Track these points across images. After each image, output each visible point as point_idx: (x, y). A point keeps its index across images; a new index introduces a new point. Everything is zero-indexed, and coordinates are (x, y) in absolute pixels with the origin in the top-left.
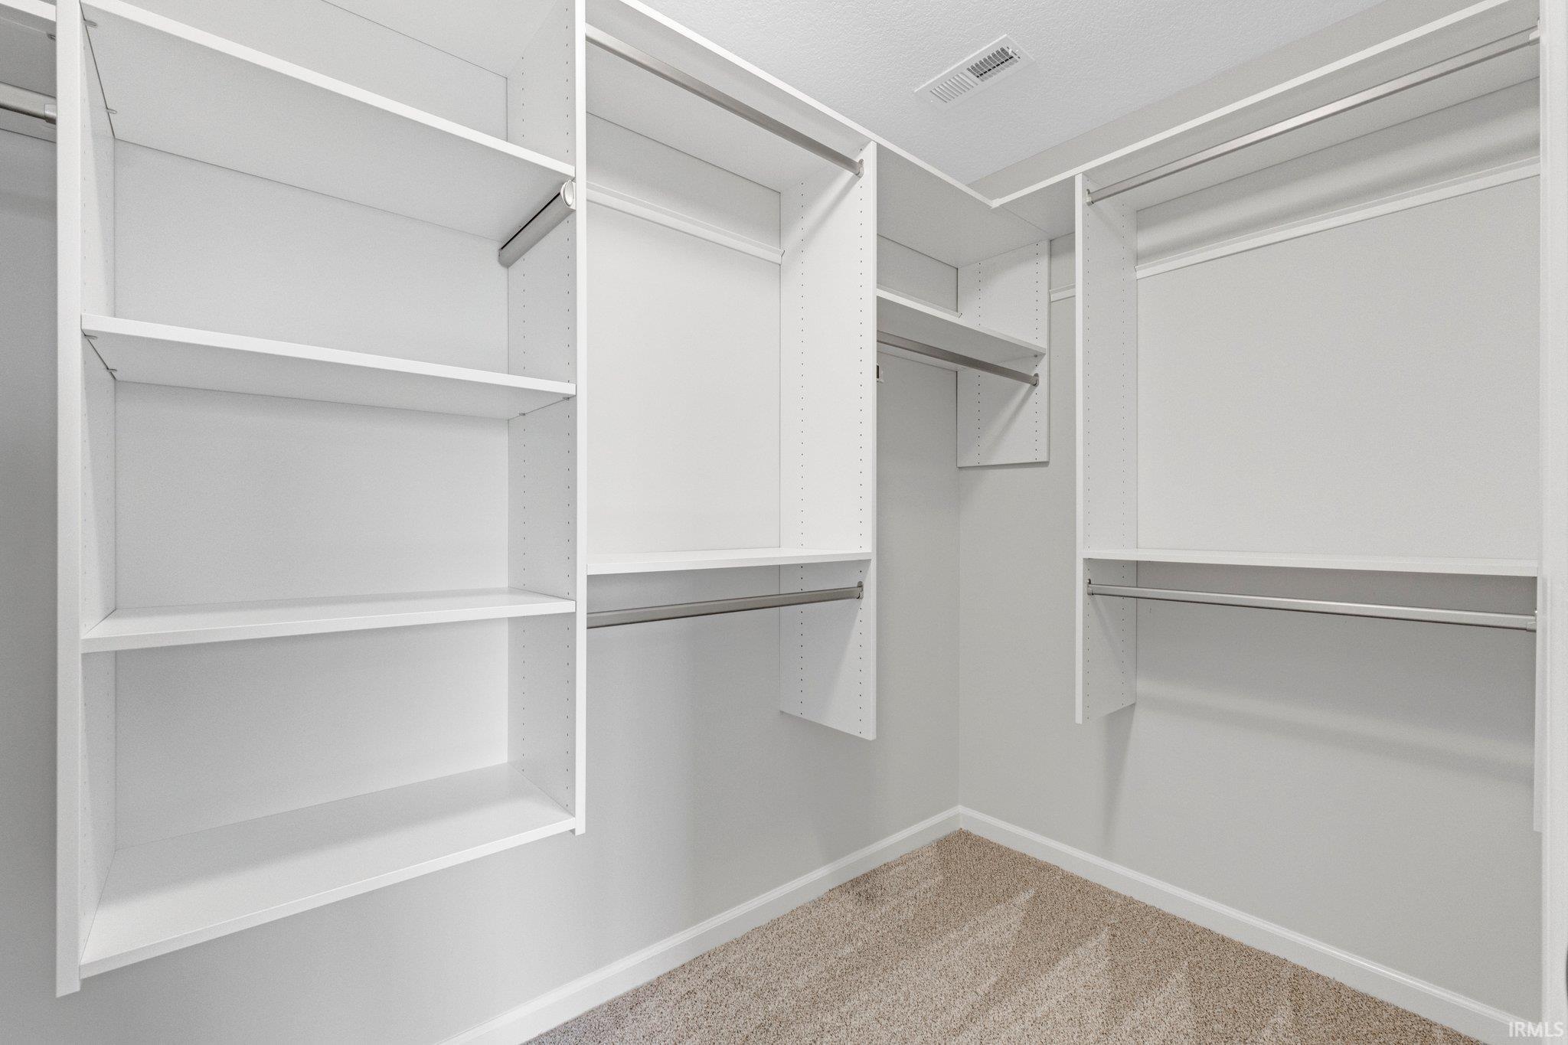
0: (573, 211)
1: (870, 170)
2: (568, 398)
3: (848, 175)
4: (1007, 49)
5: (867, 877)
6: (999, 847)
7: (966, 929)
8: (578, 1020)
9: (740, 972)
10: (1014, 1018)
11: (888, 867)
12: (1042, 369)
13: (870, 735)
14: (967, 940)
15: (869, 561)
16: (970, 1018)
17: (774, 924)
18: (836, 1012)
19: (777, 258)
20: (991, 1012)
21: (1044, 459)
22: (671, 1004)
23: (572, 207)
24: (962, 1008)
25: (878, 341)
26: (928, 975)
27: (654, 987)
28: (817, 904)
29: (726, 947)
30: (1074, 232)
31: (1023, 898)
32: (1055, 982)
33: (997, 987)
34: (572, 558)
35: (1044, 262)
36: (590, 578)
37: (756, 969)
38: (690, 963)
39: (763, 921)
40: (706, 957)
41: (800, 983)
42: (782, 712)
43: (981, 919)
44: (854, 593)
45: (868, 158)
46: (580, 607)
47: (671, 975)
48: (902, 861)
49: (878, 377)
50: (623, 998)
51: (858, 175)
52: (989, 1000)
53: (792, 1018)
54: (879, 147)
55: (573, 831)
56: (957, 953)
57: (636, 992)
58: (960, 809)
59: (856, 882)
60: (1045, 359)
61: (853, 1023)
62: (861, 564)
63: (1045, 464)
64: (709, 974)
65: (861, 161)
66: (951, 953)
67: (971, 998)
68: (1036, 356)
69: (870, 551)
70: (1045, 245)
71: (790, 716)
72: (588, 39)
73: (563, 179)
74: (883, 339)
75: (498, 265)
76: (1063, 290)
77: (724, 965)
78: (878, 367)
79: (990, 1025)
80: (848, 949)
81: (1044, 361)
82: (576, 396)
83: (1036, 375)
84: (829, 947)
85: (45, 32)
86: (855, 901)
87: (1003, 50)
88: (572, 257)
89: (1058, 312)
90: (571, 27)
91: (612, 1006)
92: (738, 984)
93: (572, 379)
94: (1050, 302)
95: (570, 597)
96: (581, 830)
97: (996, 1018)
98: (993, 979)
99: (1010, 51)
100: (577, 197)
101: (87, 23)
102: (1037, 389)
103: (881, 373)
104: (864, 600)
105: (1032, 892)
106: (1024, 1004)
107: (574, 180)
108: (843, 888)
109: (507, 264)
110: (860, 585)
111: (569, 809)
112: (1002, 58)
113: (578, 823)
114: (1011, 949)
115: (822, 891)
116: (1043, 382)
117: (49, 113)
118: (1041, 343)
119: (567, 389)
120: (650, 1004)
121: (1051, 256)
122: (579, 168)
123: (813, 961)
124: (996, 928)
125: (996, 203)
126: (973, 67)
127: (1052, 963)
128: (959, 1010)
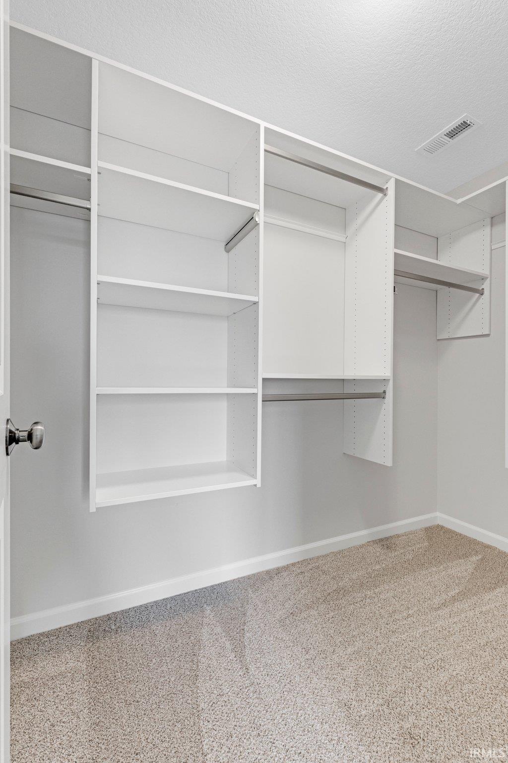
0: (259, 224)
1: (391, 192)
2: (255, 303)
3: (380, 195)
4: (467, 121)
5: (387, 539)
6: (461, 535)
7: (442, 567)
8: (254, 575)
9: (325, 568)
10: (469, 609)
11: (398, 536)
12: (486, 286)
13: (389, 463)
14: (442, 572)
15: (389, 380)
16: (444, 605)
17: (340, 552)
18: (372, 591)
19: (343, 240)
20: (456, 604)
21: (487, 333)
22: (294, 575)
23: (258, 222)
24: (439, 600)
25: (395, 275)
26: (420, 583)
27: (286, 568)
28: (362, 546)
29: (318, 558)
30: (505, 212)
31: (475, 559)
32: (494, 597)
33: (460, 595)
34: (256, 371)
35: (488, 230)
36: (264, 379)
37: (333, 568)
38: (302, 561)
39: (336, 550)
40: (309, 560)
41: (354, 577)
42: (344, 453)
43: (450, 564)
44: (382, 396)
45: (391, 187)
46: (259, 391)
47: (293, 565)
48: (406, 534)
49: (394, 291)
50: (273, 570)
51: (385, 195)
52: (454, 599)
53: (351, 590)
54: (397, 180)
55: (255, 485)
56: (436, 577)
57: (278, 569)
58: (438, 514)
59: (381, 540)
60: (488, 280)
61: (381, 596)
62: (385, 381)
63: (488, 335)
64: (310, 567)
65: (387, 188)
66: (433, 576)
67: (444, 596)
68: (483, 279)
69: (390, 375)
70: (489, 220)
71: (348, 455)
72: (266, 151)
73: (254, 211)
74: (397, 273)
75: (224, 251)
76: (498, 243)
77: (317, 564)
78: (394, 287)
79: (455, 610)
80: (378, 567)
81: (488, 281)
82: (258, 302)
83: (483, 289)
84: (369, 565)
85: (86, 178)
86: (381, 548)
87: (464, 122)
88: (257, 244)
89: (496, 255)
90: (258, 147)
91: (268, 572)
92: (324, 572)
93: (257, 295)
94: (491, 250)
95: (255, 387)
96: (259, 485)
97: (459, 607)
98: (457, 591)
99: (468, 122)
100: (260, 218)
101: (99, 173)
102: (483, 297)
103: (396, 289)
104: (386, 400)
105: (480, 557)
106: (475, 604)
107: (259, 211)
108: (375, 542)
109: (228, 251)
110: (384, 392)
111: (254, 476)
112: (465, 126)
113: (258, 482)
114: (467, 579)
115: (364, 541)
116: (486, 292)
117: (88, 206)
118: (485, 271)
119: (254, 299)
120: (285, 574)
121: (492, 225)
122: (261, 206)
123: (360, 569)
124: (459, 569)
125: (459, 201)
126: (447, 134)
127: (492, 589)
128: (436, 601)
